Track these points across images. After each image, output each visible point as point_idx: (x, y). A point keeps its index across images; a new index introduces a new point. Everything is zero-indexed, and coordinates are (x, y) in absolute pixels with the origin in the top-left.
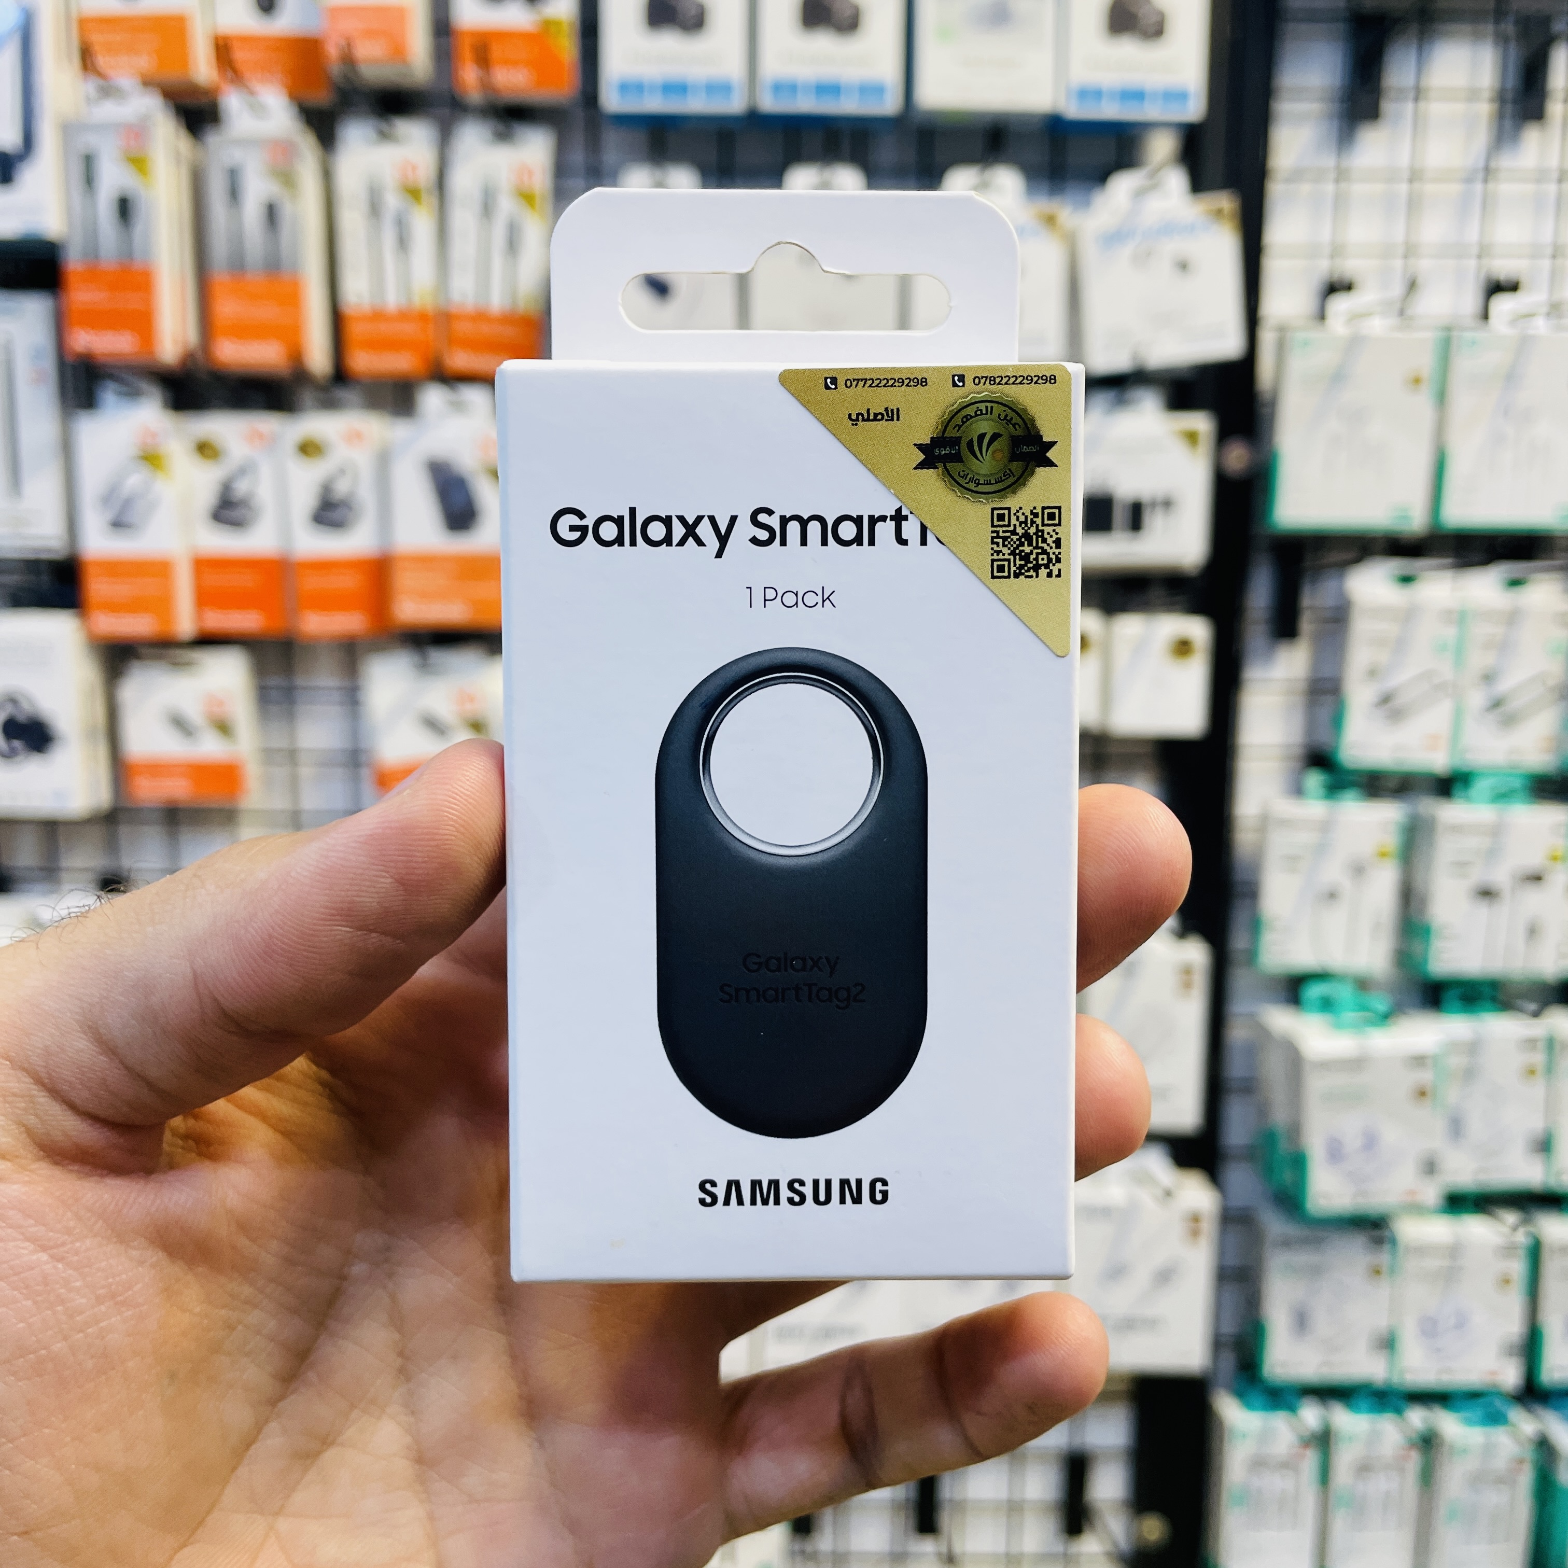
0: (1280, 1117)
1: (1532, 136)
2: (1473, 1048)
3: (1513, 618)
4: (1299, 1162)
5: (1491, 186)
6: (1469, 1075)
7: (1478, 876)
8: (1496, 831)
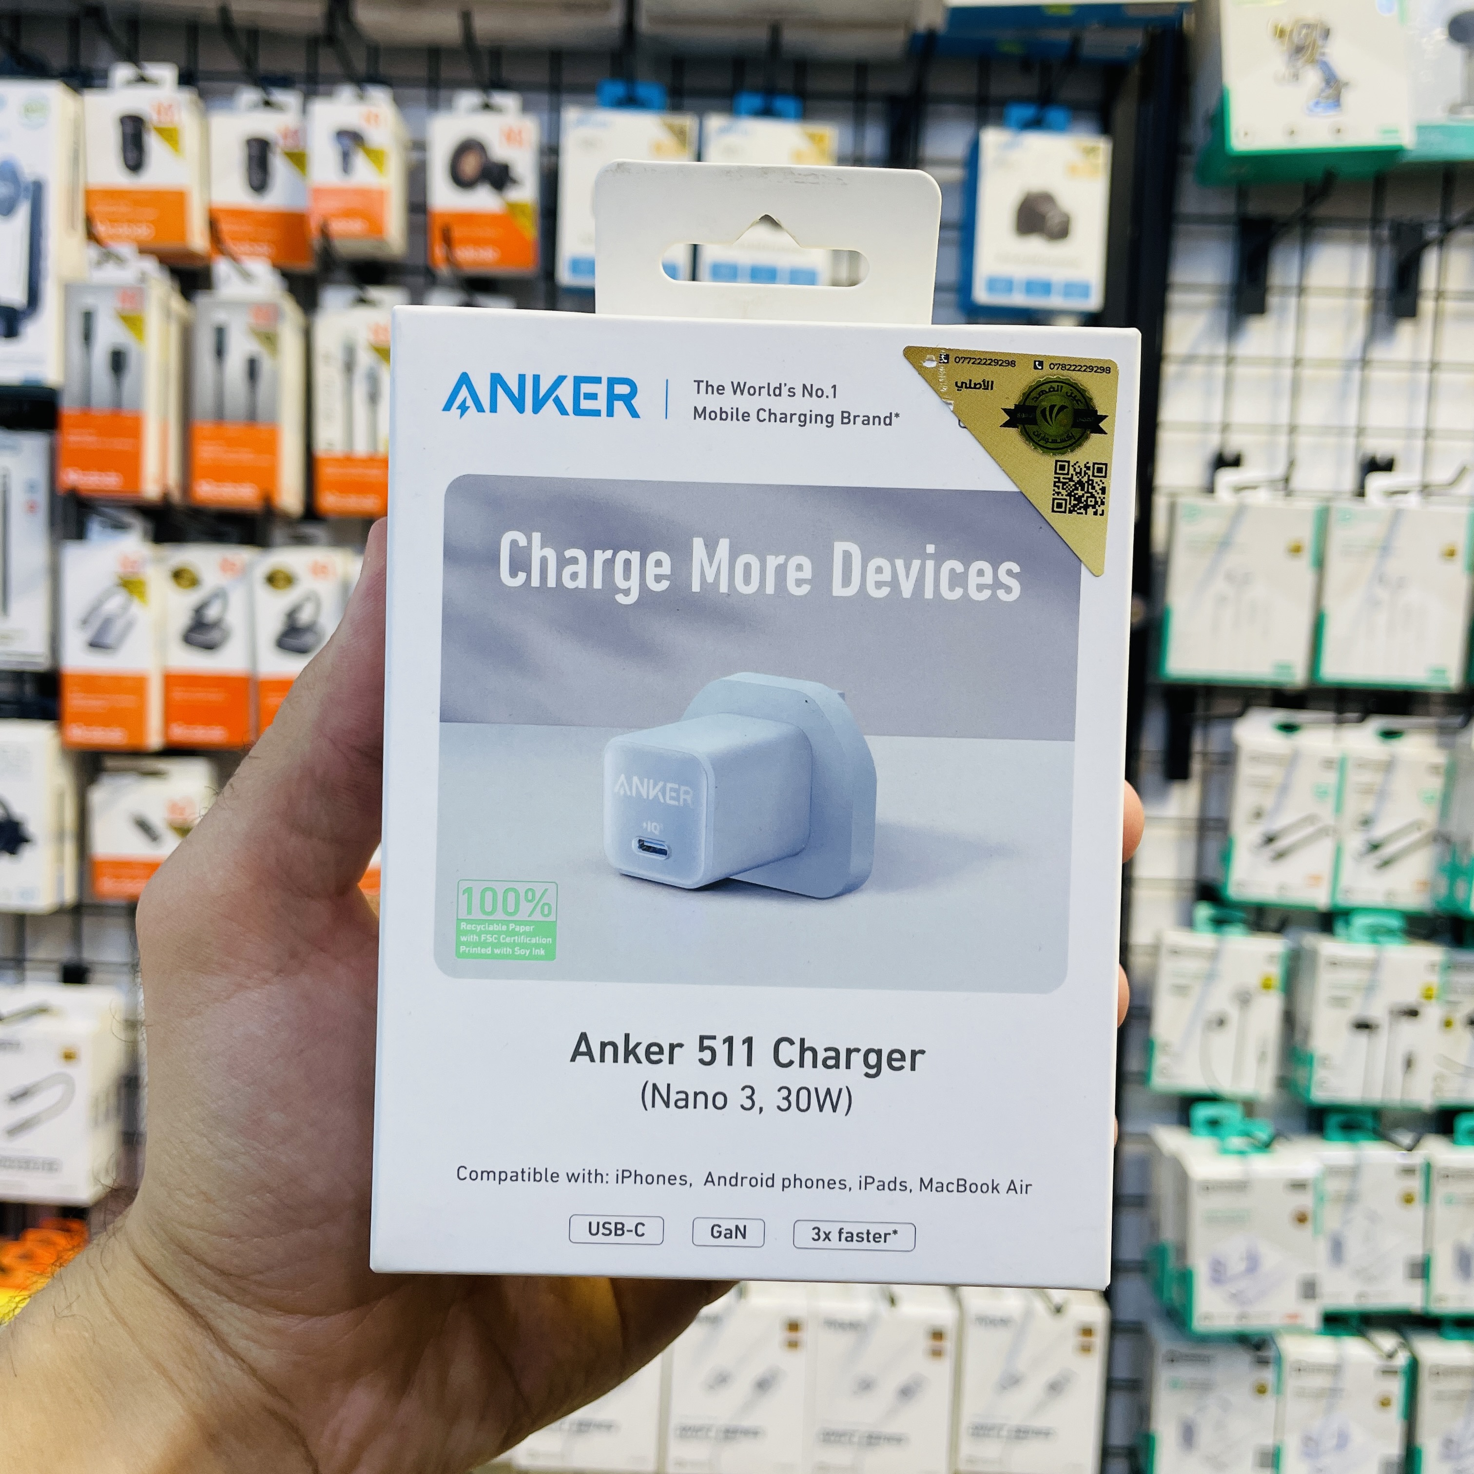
0: (1168, 1234)
1: (1405, 330)
2: (1353, 1172)
3: (1388, 766)
4: (1185, 1278)
5: (1367, 372)
6: (1350, 1199)
7: (1357, 1010)
8: (1374, 966)
